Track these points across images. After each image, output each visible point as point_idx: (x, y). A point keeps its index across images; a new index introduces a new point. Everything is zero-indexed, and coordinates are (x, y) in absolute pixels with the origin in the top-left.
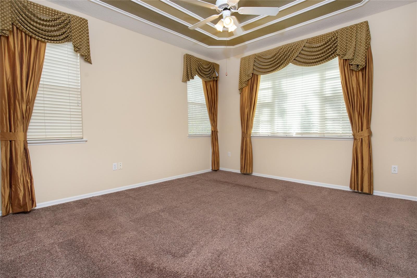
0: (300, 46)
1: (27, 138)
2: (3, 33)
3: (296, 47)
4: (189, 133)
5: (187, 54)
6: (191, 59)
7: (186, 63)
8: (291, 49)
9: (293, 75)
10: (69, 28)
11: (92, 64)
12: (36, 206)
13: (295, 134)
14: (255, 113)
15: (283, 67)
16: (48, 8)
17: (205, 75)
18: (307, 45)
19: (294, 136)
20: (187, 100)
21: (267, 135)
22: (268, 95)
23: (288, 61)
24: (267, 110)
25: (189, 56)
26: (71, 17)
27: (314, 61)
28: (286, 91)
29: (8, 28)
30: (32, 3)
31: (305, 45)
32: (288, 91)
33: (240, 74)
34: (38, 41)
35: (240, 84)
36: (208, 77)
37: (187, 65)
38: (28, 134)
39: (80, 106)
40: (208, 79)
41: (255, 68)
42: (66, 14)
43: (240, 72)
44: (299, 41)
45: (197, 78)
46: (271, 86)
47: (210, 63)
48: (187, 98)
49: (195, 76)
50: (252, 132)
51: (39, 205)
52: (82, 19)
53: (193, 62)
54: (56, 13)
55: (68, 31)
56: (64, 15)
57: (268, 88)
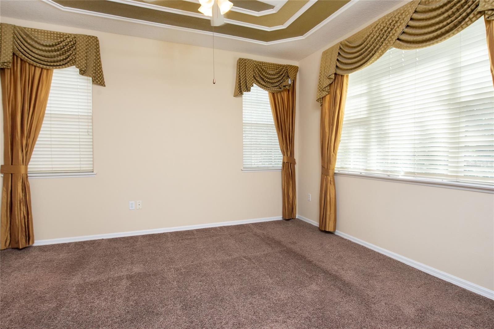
0: (407, 13)
1: (28, 170)
2: (5, 65)
3: (400, 17)
4: (244, 165)
5: (240, 59)
6: (246, 64)
7: (239, 70)
8: (393, 21)
9: (400, 68)
10: (74, 50)
11: (105, 86)
12: (33, 242)
13: (403, 174)
14: (342, 136)
15: (379, 55)
16: (52, 32)
17: (272, 83)
18: (421, 7)
19: (401, 177)
20: (243, 120)
21: (359, 172)
22: (360, 107)
23: (386, 44)
24: (358, 130)
25: (244, 61)
26: (77, 37)
27: (431, 35)
28: (388, 97)
29: (9, 60)
30: (36, 30)
31: (416, 9)
32: (391, 96)
33: (320, 76)
34: (42, 69)
35: (319, 91)
36: (277, 86)
37: (240, 73)
38: (29, 166)
39: (91, 135)
40: (276, 89)
41: (338, 64)
42: (72, 35)
43: (320, 73)
44: (406, 5)
45: (256, 89)
46: (366, 91)
47: (281, 66)
48: (242, 118)
49: (252, 88)
50: (336, 166)
51: (38, 242)
52: (90, 37)
53: (249, 68)
54: (62, 36)
55: (74, 53)
56: (70, 36)
57: (361, 95)
